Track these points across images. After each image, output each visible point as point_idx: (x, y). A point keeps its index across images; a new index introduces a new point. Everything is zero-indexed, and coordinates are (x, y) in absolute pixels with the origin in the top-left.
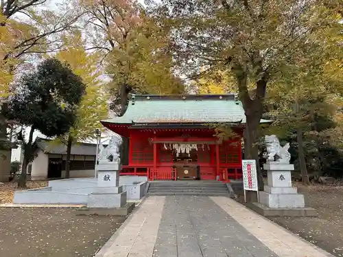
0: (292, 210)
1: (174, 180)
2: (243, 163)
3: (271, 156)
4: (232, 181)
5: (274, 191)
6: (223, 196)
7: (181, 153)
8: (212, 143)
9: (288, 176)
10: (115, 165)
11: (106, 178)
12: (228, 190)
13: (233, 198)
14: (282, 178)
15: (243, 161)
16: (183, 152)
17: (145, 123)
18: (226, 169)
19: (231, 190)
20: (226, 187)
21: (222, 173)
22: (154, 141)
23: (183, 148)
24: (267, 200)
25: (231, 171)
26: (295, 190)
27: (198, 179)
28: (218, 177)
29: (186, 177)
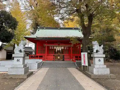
0: (104, 76)
1: (54, 61)
2: (82, 54)
3: (95, 51)
4: (77, 61)
5: (96, 66)
6: (73, 67)
7: (58, 50)
8: (69, 46)
9: (102, 60)
10: (22, 54)
11: (18, 60)
12: (75, 65)
13: (77, 68)
14: (100, 60)
15: (82, 53)
16: (59, 50)
17: (42, 38)
18: (75, 56)
19: (76, 65)
20: (75, 64)
21: (73, 58)
22: (46, 45)
23: (59, 48)
24: (93, 71)
25: (76, 57)
26: (105, 66)
27: (63, 60)
28: (71, 60)
29: (59, 60)
